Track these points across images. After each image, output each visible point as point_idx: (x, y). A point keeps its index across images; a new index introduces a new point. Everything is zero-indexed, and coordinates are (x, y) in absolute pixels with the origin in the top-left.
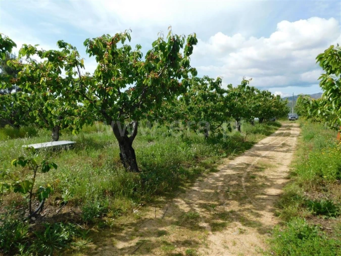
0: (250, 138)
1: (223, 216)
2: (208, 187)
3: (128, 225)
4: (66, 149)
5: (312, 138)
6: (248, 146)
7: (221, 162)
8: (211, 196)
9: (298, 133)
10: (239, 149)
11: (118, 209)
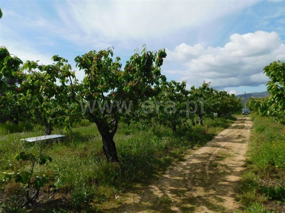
0: (210, 131)
1: (191, 201)
2: (178, 175)
3: (111, 210)
4: (57, 142)
5: (263, 130)
6: (210, 138)
7: (188, 153)
8: (180, 182)
9: (251, 125)
10: (202, 141)
11: (102, 195)
